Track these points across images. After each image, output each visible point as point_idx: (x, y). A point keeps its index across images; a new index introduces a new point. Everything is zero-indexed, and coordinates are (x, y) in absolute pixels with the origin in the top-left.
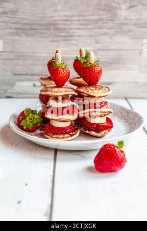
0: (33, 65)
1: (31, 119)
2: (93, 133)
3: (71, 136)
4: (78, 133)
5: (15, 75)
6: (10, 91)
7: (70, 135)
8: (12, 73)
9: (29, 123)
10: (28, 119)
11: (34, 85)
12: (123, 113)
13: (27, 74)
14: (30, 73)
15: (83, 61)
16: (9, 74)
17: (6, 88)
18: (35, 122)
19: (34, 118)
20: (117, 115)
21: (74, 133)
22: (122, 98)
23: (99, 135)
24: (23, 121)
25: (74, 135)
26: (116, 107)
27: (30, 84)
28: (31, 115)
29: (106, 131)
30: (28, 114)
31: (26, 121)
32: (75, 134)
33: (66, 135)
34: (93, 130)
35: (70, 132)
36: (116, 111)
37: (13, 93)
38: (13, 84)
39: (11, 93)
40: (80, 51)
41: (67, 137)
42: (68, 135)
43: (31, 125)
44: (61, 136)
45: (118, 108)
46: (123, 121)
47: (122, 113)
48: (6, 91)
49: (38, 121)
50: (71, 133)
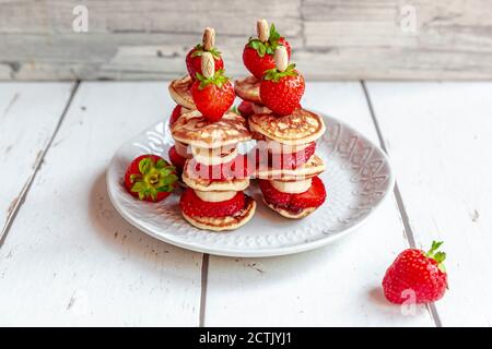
0: (154, 10)
1: (154, 179)
2: (284, 213)
3: (238, 219)
4: (253, 211)
5: (117, 32)
6: (105, 67)
7: (236, 218)
8: (108, 28)
9: (149, 187)
10: (146, 179)
11: (160, 54)
12: (351, 146)
13: (143, 31)
14: (148, 29)
15: (263, 51)
16: (103, 30)
17: (96, 59)
18: (162, 184)
19: (159, 176)
20: (339, 149)
21: (245, 212)
22: (353, 80)
23: (296, 217)
24: (138, 184)
25: (243, 217)
26: (337, 128)
27: (151, 51)
28: (153, 170)
29: (311, 209)
30: (148, 170)
31: (144, 184)
32: (247, 215)
33: (228, 219)
34: (283, 208)
35: (235, 211)
36: (337, 137)
37: (115, 71)
38: (113, 53)
39: (110, 71)
40: (259, 25)
41: (230, 224)
42: (232, 219)
43: (154, 191)
44: (218, 222)
45: (341, 131)
46: (350, 165)
47: (348, 145)
48: (97, 67)
49: (170, 181)
50: (237, 214)
